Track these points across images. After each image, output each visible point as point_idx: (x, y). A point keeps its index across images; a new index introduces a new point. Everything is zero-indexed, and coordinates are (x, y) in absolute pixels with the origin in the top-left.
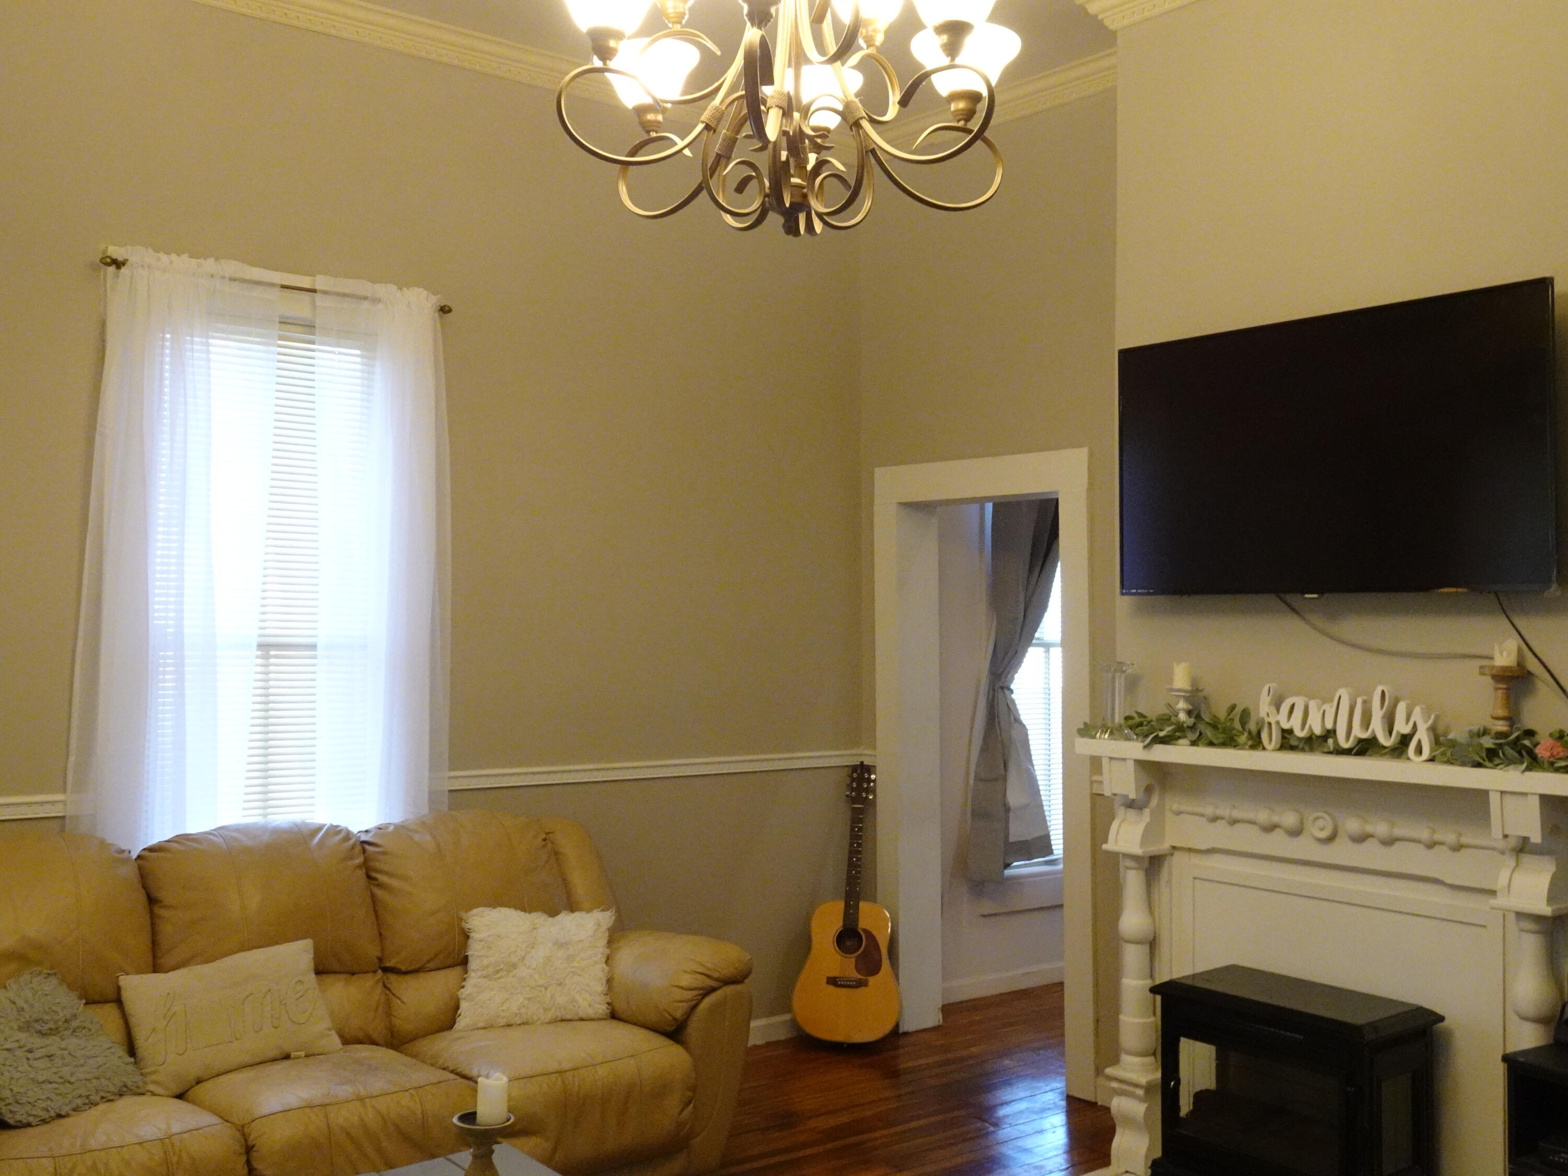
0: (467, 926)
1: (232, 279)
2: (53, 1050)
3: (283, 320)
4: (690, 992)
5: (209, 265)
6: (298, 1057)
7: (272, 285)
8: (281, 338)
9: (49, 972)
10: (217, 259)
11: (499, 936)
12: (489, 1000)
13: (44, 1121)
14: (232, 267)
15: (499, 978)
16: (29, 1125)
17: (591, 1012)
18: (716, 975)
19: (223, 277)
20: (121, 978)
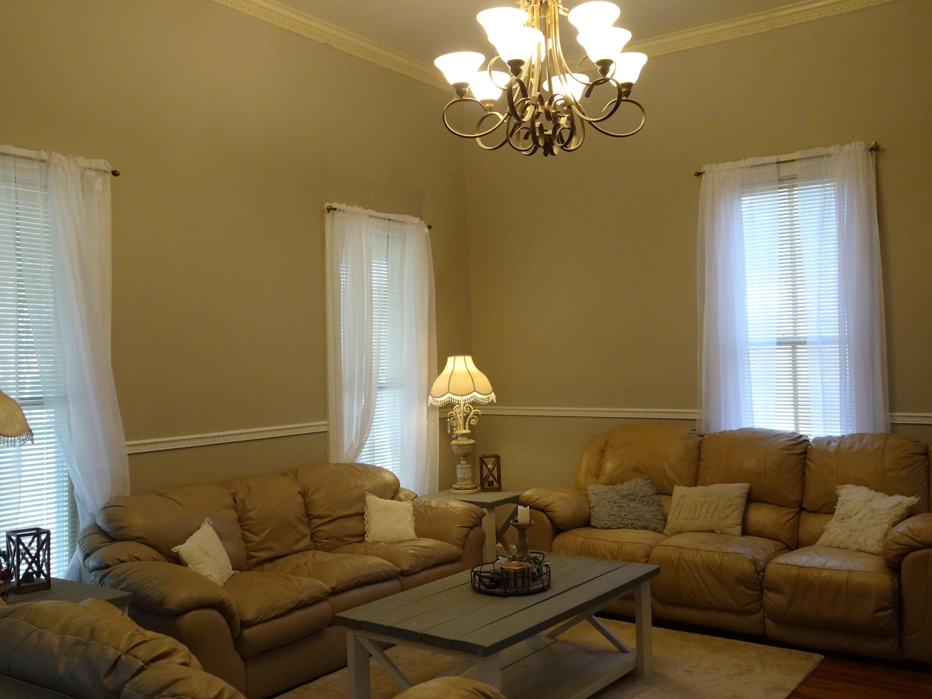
0: (838, 493)
1: (752, 167)
2: (624, 505)
3: (780, 179)
4: (898, 546)
5: (741, 163)
6: (717, 533)
7: (772, 164)
8: (779, 188)
9: (647, 478)
10: (745, 159)
11: (848, 500)
12: (833, 532)
13: (603, 528)
14: (751, 161)
15: (843, 522)
16: (596, 528)
17: (872, 550)
18: (919, 539)
19: (747, 167)
20: (675, 486)
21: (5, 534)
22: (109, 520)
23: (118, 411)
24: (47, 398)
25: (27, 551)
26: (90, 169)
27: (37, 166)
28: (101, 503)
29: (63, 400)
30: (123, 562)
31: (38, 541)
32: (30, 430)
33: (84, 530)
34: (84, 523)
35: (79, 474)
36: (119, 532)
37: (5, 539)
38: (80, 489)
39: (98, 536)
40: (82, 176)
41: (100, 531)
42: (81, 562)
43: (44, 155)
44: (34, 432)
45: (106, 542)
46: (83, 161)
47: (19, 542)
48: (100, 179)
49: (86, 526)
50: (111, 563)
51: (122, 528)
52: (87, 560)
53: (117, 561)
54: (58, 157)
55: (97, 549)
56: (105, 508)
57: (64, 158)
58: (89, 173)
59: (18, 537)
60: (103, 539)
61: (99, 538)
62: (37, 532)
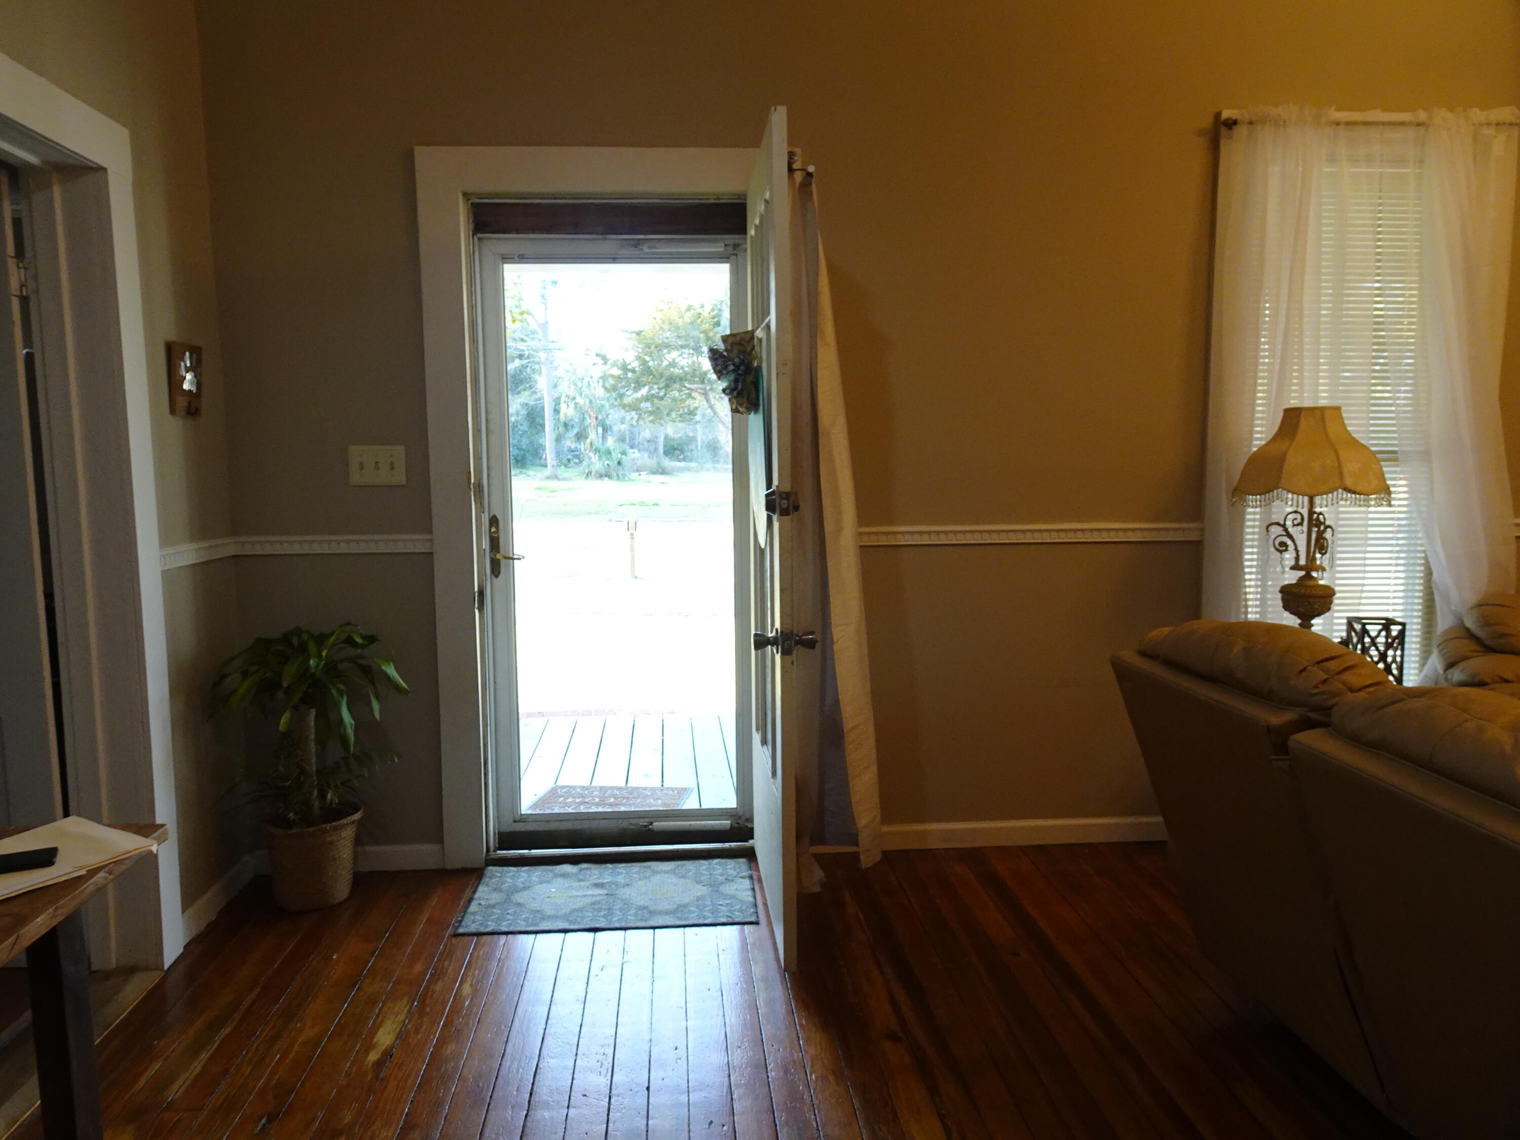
21: (1345, 621)
22: (1486, 622)
23: (1506, 475)
24: (1405, 452)
25: (1374, 643)
26: (1489, 124)
27: (1411, 133)
28: (1472, 598)
29: (1426, 455)
30: (1506, 681)
31: (1387, 637)
32: (1388, 487)
33: (1446, 632)
34: (1444, 623)
35: (1442, 556)
36: (1503, 641)
37: (1345, 627)
38: (1442, 577)
39: (1466, 641)
40: (1475, 137)
41: (1469, 635)
42: (1441, 672)
43: (1422, 116)
44: (1392, 489)
45: (1479, 652)
46: (1477, 115)
47: (1365, 632)
48: (1502, 138)
49: (1446, 627)
50: (1488, 680)
51: (1504, 635)
52: (1450, 671)
53: (1498, 679)
54: (1442, 115)
55: (1465, 658)
56: (1480, 605)
57: (1450, 115)
58: (1486, 131)
59: (1364, 625)
60: (1473, 646)
61: (1467, 646)
62: (1388, 623)
